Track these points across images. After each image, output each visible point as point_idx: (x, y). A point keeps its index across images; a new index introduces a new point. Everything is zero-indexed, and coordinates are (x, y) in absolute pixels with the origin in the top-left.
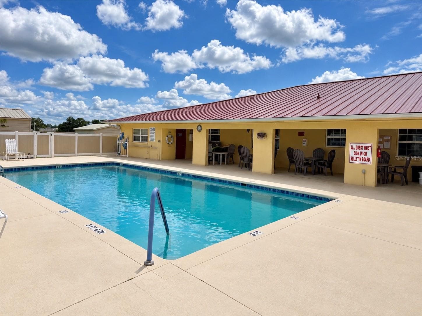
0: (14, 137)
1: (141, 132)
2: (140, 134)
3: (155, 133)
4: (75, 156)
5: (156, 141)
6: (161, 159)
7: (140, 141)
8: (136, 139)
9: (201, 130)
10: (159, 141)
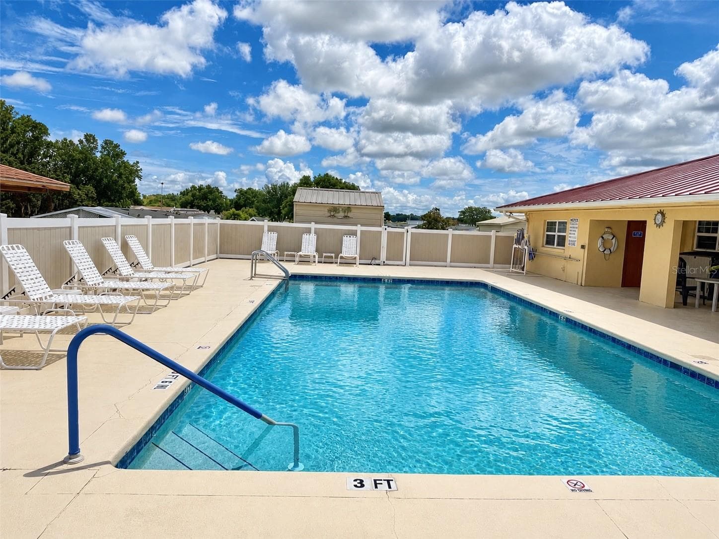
0: (354, 233)
1: (557, 227)
2: (555, 232)
3: (577, 230)
4: (446, 267)
5: (578, 246)
6: (583, 284)
7: (554, 245)
8: (550, 241)
9: (663, 221)
10: (583, 246)
